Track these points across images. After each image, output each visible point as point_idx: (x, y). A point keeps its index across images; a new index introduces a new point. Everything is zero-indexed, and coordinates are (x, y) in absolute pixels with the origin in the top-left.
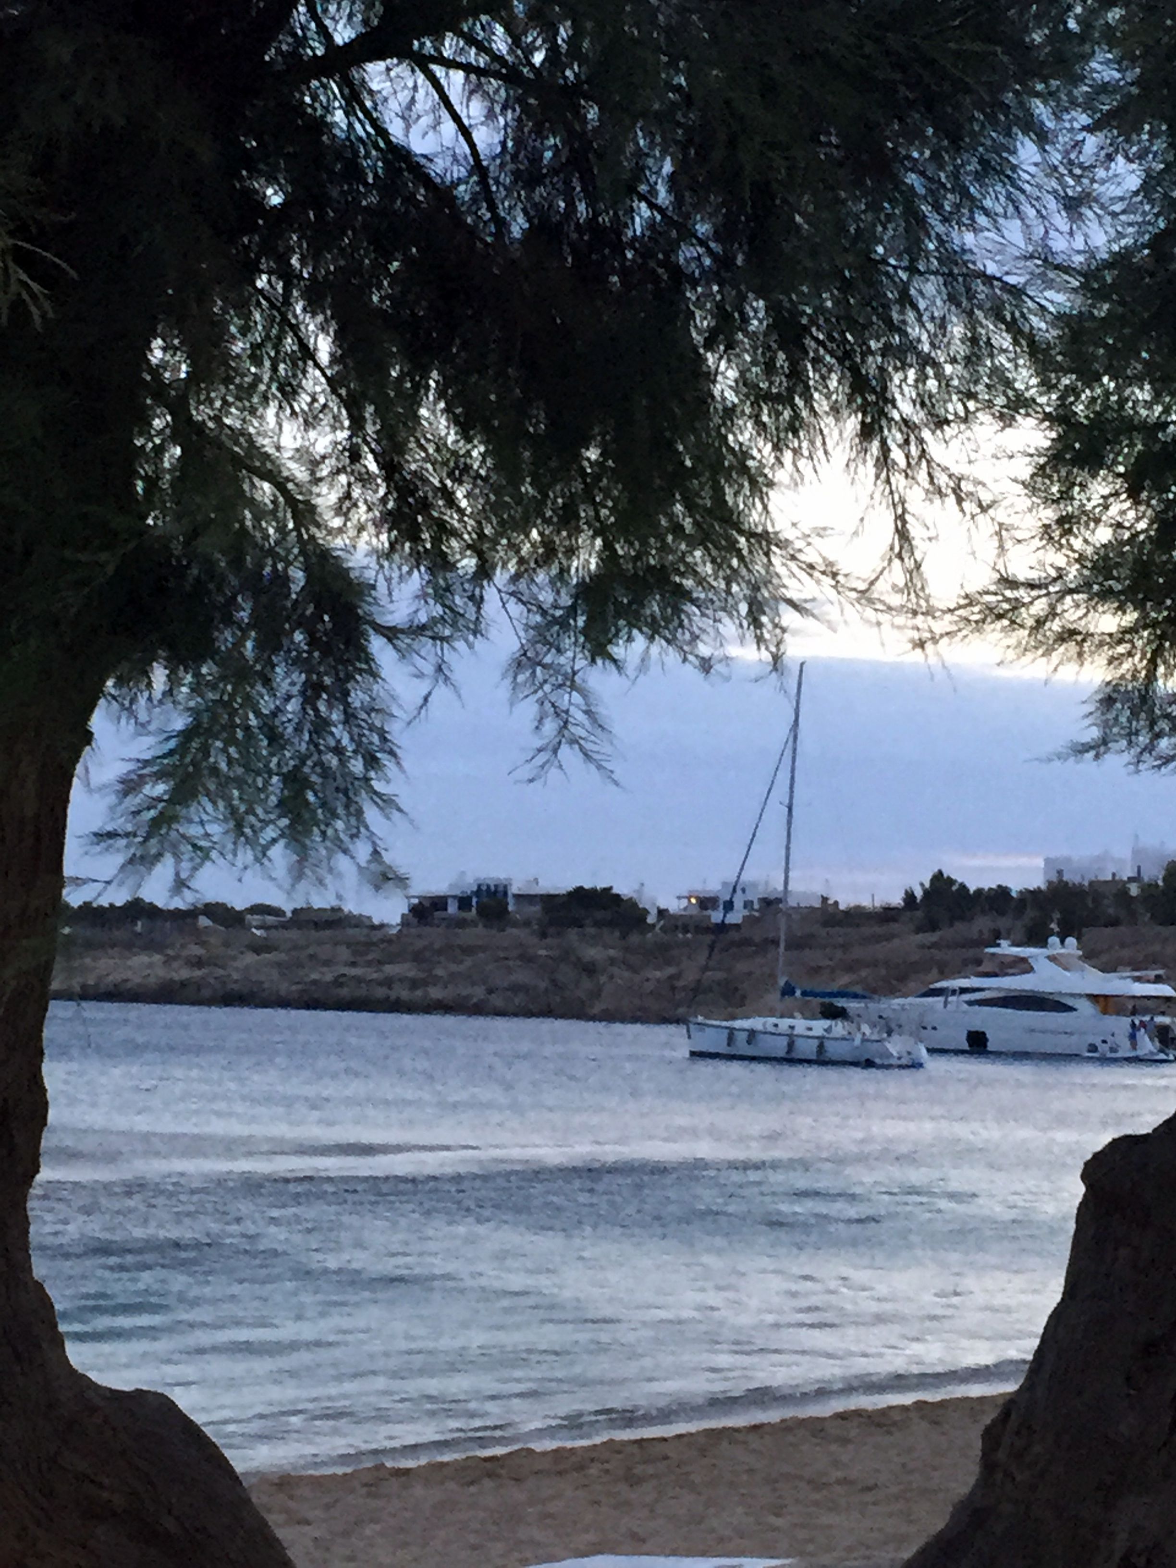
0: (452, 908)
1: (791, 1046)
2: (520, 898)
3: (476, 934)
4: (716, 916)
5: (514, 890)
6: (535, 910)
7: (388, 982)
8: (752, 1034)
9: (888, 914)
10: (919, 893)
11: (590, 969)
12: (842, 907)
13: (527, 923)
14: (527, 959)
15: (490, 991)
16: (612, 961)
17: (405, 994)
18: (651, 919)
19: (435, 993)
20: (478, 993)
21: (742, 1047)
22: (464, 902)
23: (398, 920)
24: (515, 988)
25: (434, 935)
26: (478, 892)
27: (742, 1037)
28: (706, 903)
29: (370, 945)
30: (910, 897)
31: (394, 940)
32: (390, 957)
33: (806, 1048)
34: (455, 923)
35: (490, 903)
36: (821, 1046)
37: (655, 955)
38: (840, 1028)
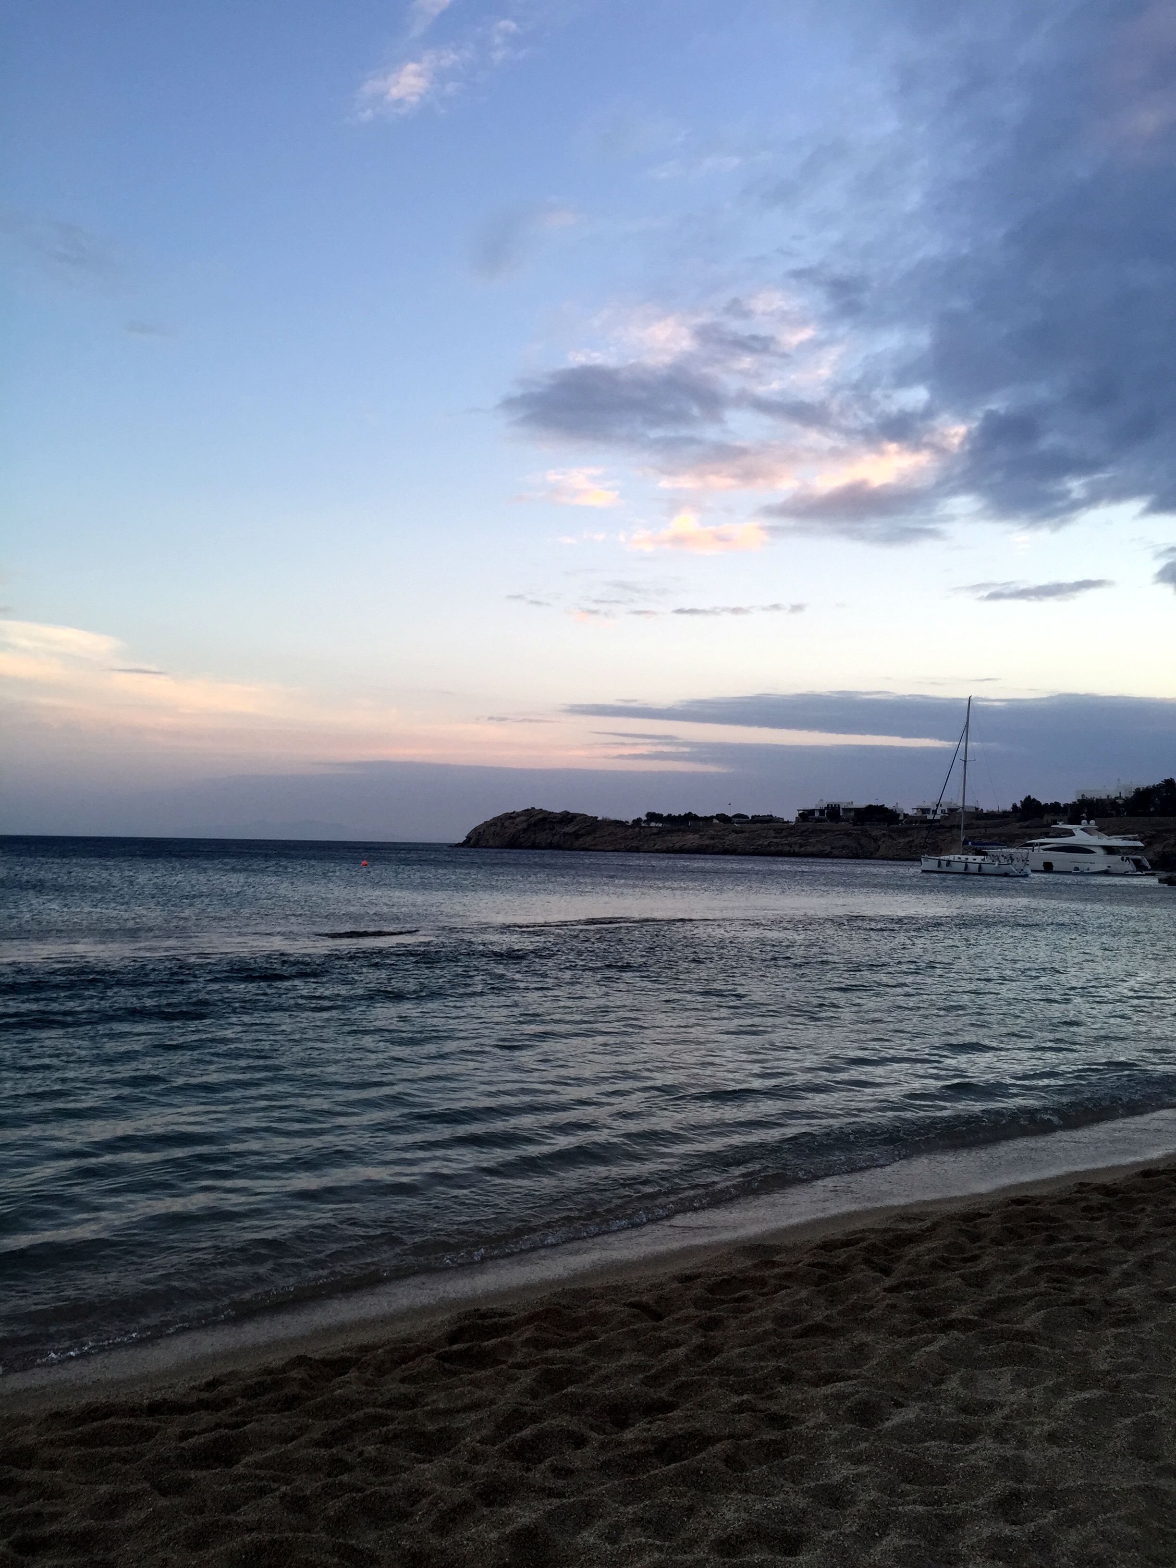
0: (817, 814)
1: (966, 868)
2: (845, 810)
3: (827, 825)
4: (930, 817)
5: (842, 806)
6: (852, 814)
7: (790, 845)
8: (949, 863)
9: (1005, 814)
10: (1019, 805)
11: (876, 840)
12: (985, 811)
13: (848, 821)
14: (848, 834)
15: (833, 848)
16: (884, 835)
17: (797, 849)
18: (901, 818)
19: (810, 849)
20: (828, 849)
21: (945, 868)
22: (821, 812)
23: (794, 820)
24: (843, 847)
25: (809, 825)
26: (827, 808)
27: (944, 863)
28: (925, 811)
29: (782, 830)
30: (1015, 806)
31: (793, 827)
32: (791, 835)
33: (973, 868)
34: (818, 820)
35: (833, 812)
36: (980, 868)
37: (903, 832)
38: (988, 860)
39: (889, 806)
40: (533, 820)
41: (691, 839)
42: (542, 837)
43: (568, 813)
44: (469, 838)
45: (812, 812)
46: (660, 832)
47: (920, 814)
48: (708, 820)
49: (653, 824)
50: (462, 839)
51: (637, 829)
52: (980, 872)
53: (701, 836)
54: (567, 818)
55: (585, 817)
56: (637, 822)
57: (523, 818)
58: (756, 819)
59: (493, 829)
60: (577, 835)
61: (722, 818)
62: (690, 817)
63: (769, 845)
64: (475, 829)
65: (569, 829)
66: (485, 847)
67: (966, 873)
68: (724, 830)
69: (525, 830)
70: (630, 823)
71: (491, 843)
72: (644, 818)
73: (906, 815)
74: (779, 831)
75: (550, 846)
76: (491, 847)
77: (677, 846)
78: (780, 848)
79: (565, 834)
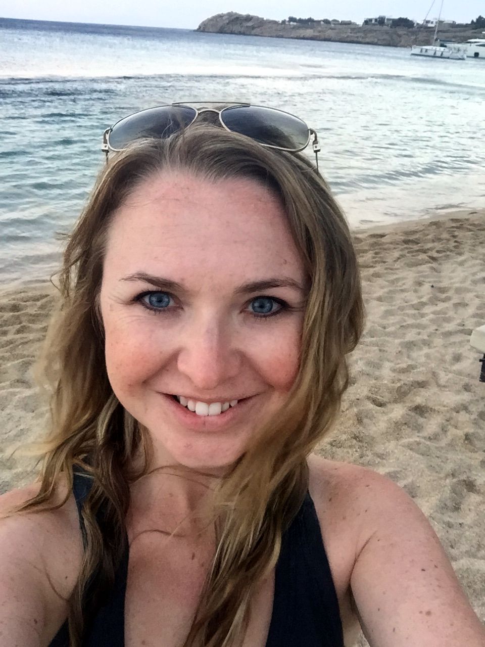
0: (373, 22)
1: (435, 53)
2: (388, 19)
3: (378, 27)
4: (430, 25)
5: (386, 17)
6: (391, 22)
7: (357, 37)
8: (426, 50)
9: (467, 25)
10: (475, 21)
11: (400, 36)
12: (457, 23)
13: (388, 25)
14: (387, 33)
15: (378, 40)
16: (405, 34)
17: (360, 40)
18: (415, 25)
19: (367, 40)
20: (376, 40)
21: (424, 53)
22: (376, 20)
23: (362, 24)
24: (384, 40)
25: (368, 27)
26: (379, 18)
27: (424, 51)
28: (428, 22)
29: (354, 29)
30: (473, 21)
31: (360, 28)
32: (359, 32)
33: (438, 54)
34: (374, 25)
35: (381, 21)
36: (442, 54)
37: (413, 33)
38: (447, 50)
39: (410, 18)
40: (233, 18)
41: (309, 32)
42: (236, 28)
43: (249, 15)
44: (200, 27)
45: (371, 20)
46: (294, 28)
47: (425, 24)
48: (319, 22)
49: (292, 23)
50: (196, 27)
51: (283, 25)
53: (314, 31)
54: (249, 18)
55: (258, 18)
56: (284, 22)
57: (226, 17)
58: (344, 23)
59: (211, 23)
60: (253, 28)
61: (326, 22)
62: (310, 20)
63: (348, 37)
64: (203, 22)
65: (250, 24)
66: (208, 32)
67: (434, 56)
68: (326, 28)
69: (228, 24)
70: (280, 22)
71: (211, 30)
72: (287, 19)
73: (418, 24)
75: (240, 33)
76: (211, 32)
77: (302, 36)
78: (352, 39)
79: (247, 27)
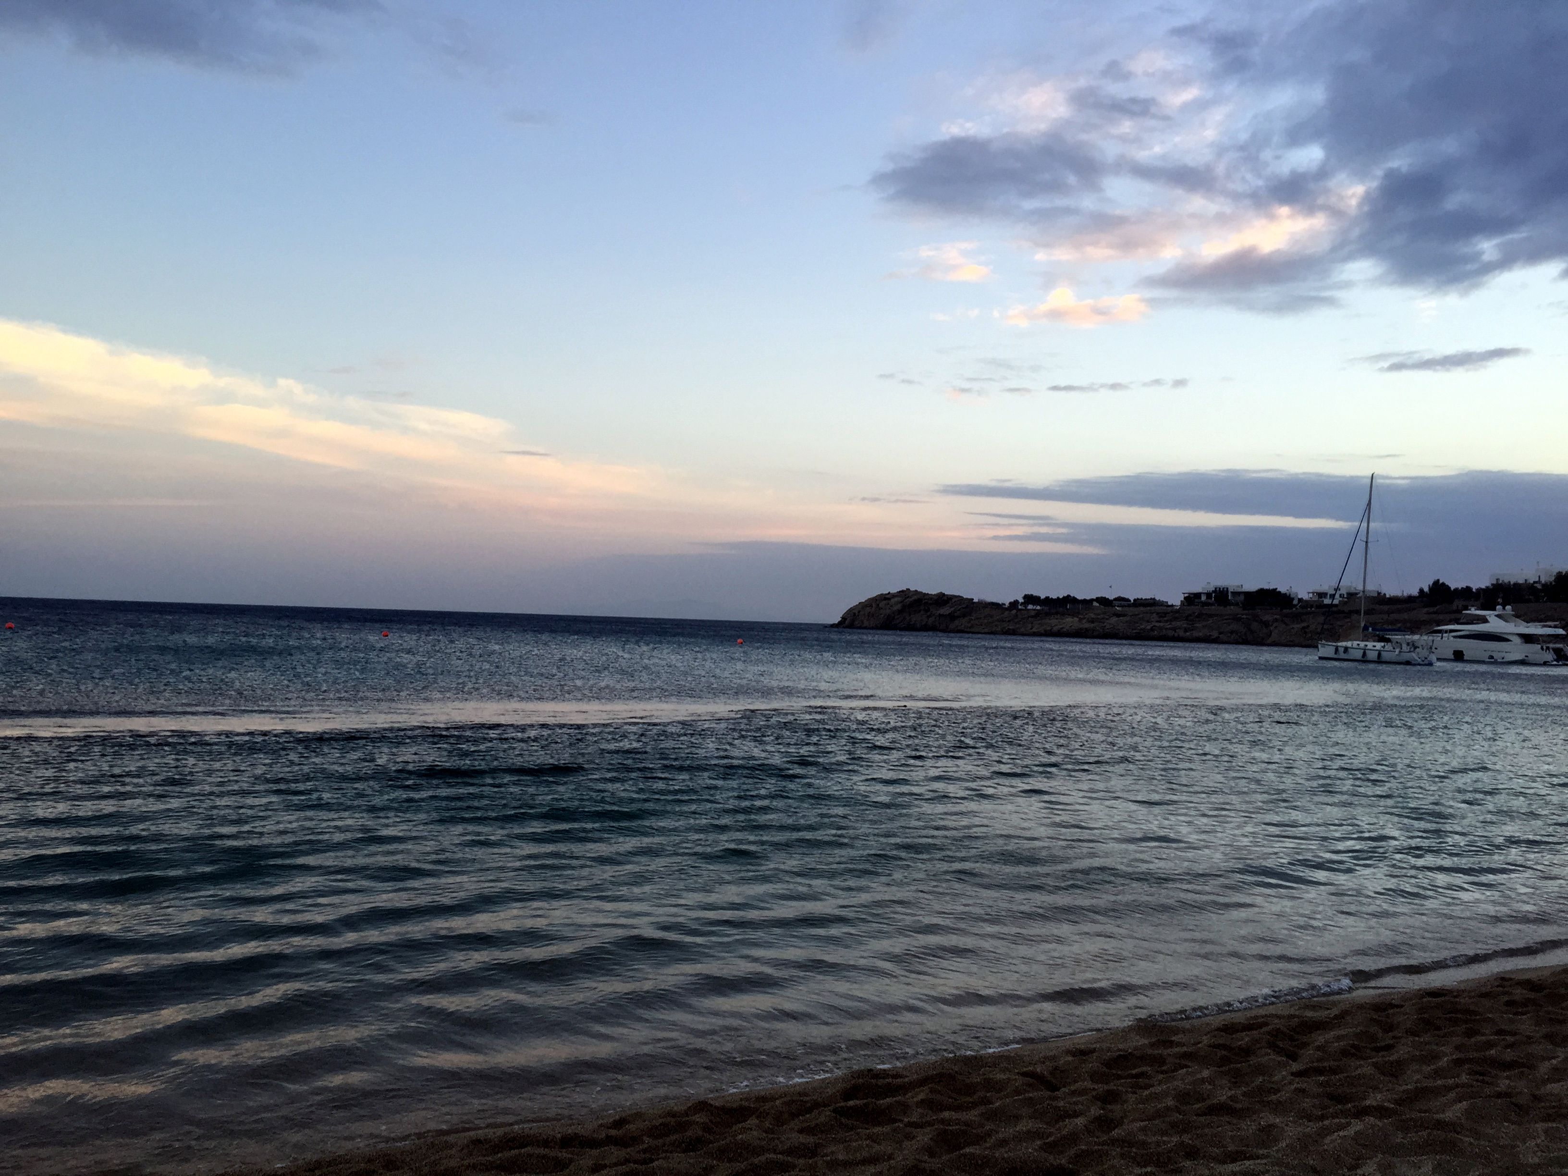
0: (1203, 598)
1: (1364, 654)
2: (1234, 593)
3: (1214, 609)
4: (1327, 601)
5: (1231, 590)
6: (1242, 597)
7: (1174, 629)
8: (1346, 649)
9: (1410, 599)
10: (1426, 589)
11: (1266, 624)
12: (1388, 596)
13: (1237, 604)
14: (1236, 619)
15: (1220, 633)
16: (1276, 620)
17: (1181, 633)
18: (1295, 602)
19: (1196, 634)
20: (1215, 634)
21: (1342, 655)
22: (1209, 595)
23: (1179, 603)
24: (1232, 632)
25: (1196, 609)
26: (1215, 591)
27: (1341, 650)
28: (1322, 595)
29: (1166, 614)
30: (1421, 591)
31: (1177, 611)
32: (1176, 619)
33: (1372, 655)
34: (1204, 604)
35: (1221, 596)
36: (1379, 655)
37: (1297, 617)
38: (1388, 647)
39: (1282, 589)
40: (908, 601)
41: (1070, 622)
42: (917, 618)
43: (944, 595)
44: (844, 619)
45: (1198, 595)
46: (1038, 614)
47: (1316, 599)
48: (1087, 603)
49: (1030, 607)
50: (836, 619)
51: (1014, 612)
52: (1379, 661)
53: (1080, 620)
54: (942, 600)
55: (960, 599)
56: (1014, 604)
57: (898, 599)
58: (1138, 603)
59: (868, 609)
60: (952, 617)
61: (1102, 601)
62: (1069, 599)
63: (1152, 629)
64: (851, 610)
65: (945, 610)
66: (860, 628)
67: (1364, 660)
68: (1104, 613)
69: (900, 612)
70: (1007, 604)
71: (866, 624)
72: (1021, 600)
73: (1300, 600)
74: (1165, 614)
75: (925, 628)
76: (865, 628)
77: (1055, 629)
78: (1164, 632)
79: (940, 615)
